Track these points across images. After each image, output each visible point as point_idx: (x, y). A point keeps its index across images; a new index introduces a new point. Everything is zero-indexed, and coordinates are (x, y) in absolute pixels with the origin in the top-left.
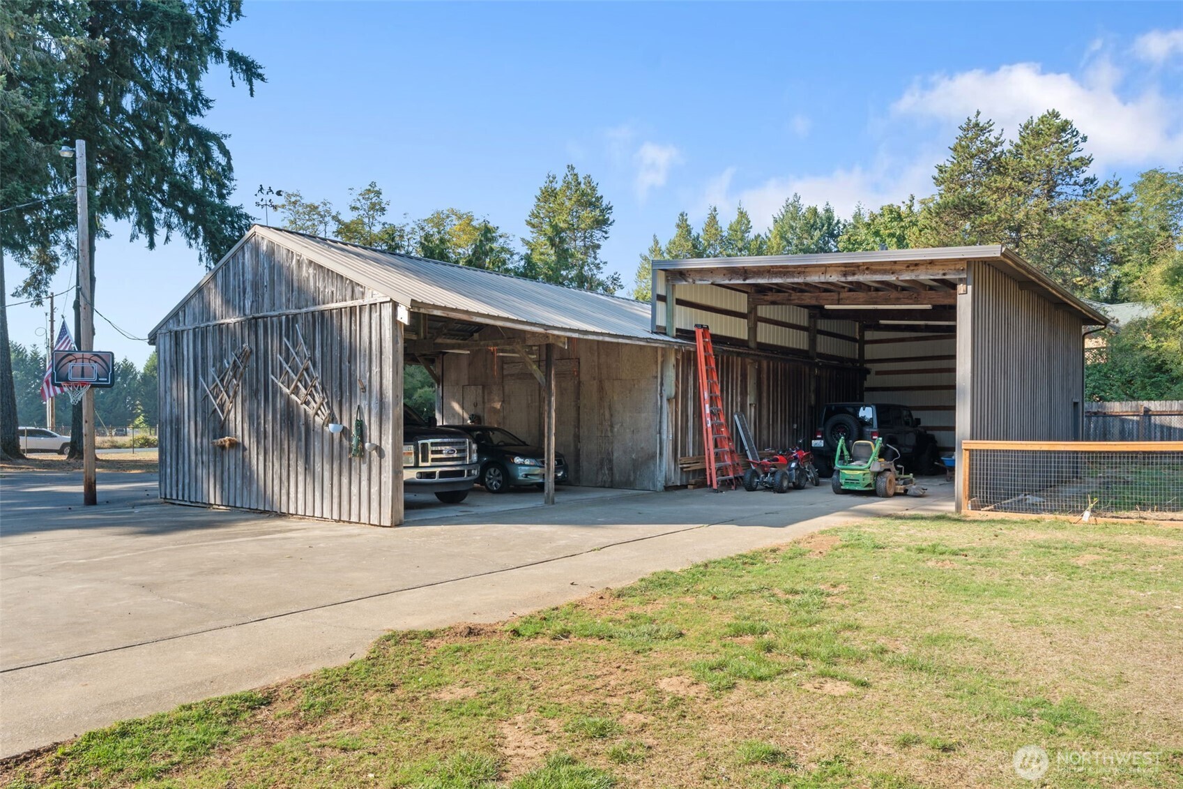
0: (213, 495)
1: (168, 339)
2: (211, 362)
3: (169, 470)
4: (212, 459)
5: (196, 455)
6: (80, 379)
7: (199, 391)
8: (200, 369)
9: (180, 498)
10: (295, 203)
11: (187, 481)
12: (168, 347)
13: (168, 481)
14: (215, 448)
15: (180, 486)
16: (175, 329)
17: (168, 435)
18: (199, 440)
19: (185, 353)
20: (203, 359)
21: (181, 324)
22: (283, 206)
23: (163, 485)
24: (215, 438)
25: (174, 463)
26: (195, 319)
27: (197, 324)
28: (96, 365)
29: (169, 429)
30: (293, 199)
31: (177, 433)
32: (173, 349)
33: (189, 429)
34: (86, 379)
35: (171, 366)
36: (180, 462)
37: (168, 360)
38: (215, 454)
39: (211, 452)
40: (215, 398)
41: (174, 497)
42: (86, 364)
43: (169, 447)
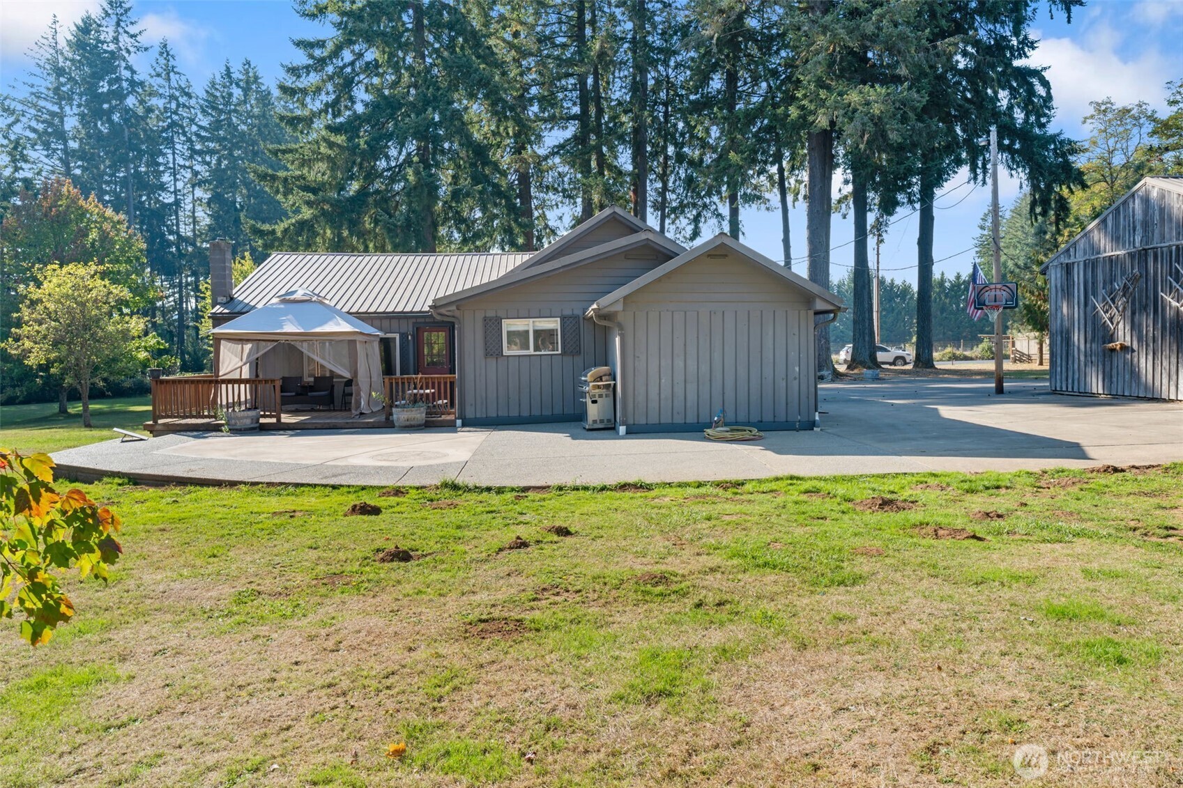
0: (1096, 385)
1: (1059, 270)
2: (1101, 285)
3: (1059, 369)
4: (1100, 359)
5: (1086, 356)
6: (993, 303)
7: (1089, 308)
8: (1090, 289)
9: (1070, 389)
10: (1105, 111)
11: (1076, 376)
12: (1059, 275)
13: (1058, 377)
14: (1104, 351)
15: (1070, 381)
16: (1066, 261)
17: (1059, 342)
18: (1088, 345)
19: (1076, 279)
20: (1093, 283)
21: (1072, 258)
22: (1092, 117)
23: (1053, 380)
24: (1104, 343)
25: (1064, 363)
26: (1085, 253)
27: (1087, 257)
28: (1004, 293)
29: (1059, 338)
30: (1103, 108)
31: (1067, 340)
32: (1064, 277)
33: (1078, 338)
34: (997, 303)
35: (1063, 290)
36: (1070, 362)
37: (1059, 285)
38: (1104, 356)
39: (1100, 354)
40: (1106, 312)
41: (1064, 389)
42: (998, 292)
43: (1059, 352)
